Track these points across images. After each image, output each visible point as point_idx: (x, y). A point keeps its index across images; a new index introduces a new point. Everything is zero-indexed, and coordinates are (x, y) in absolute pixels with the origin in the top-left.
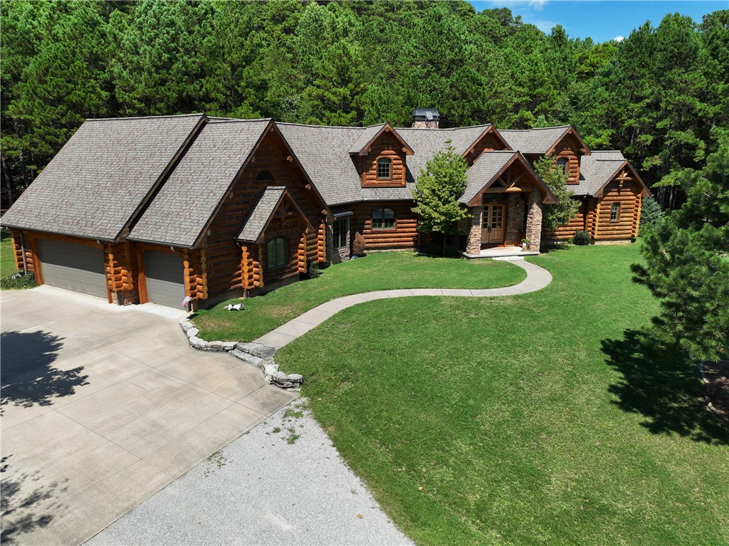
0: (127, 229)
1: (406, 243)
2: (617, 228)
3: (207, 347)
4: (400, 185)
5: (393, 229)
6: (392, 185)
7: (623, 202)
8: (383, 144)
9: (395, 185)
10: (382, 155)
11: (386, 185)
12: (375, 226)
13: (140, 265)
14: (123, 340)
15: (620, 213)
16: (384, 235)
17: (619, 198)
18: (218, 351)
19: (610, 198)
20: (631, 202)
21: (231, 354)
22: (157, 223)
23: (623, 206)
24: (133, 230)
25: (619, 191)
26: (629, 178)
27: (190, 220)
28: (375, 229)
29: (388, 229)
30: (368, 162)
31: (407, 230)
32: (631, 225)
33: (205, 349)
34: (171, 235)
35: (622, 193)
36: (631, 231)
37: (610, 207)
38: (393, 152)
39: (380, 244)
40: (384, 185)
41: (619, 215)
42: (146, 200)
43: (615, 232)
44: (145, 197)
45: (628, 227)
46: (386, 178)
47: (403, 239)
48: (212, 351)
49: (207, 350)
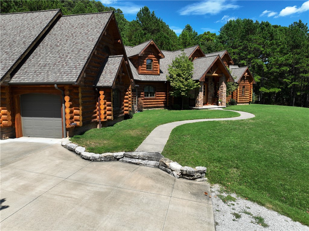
0: (8, 75)
1: (161, 105)
2: (244, 97)
3: (101, 158)
4: (157, 74)
5: (154, 97)
6: (153, 74)
7: (246, 86)
8: (149, 51)
9: (155, 74)
10: (148, 57)
11: (151, 74)
12: (145, 96)
13: (17, 107)
14: (19, 160)
15: (245, 91)
16: (150, 100)
17: (245, 84)
18: (110, 160)
19: (242, 84)
20: (248, 86)
21: (123, 161)
22: (36, 71)
23: (246, 88)
24: (14, 77)
25: (244, 81)
26: (248, 75)
27: (67, 67)
28: (145, 97)
29: (152, 97)
30: (142, 60)
31: (161, 98)
32: (249, 97)
33: (99, 160)
34: (52, 77)
35: (245, 82)
36: (249, 99)
37: (241, 88)
38: (154, 56)
39: (148, 106)
40: (150, 74)
41: (245, 92)
42: (24, 57)
43: (244, 100)
44: (23, 54)
45: (248, 97)
46: (150, 70)
47: (159, 103)
48: (105, 161)
49: (101, 161)
